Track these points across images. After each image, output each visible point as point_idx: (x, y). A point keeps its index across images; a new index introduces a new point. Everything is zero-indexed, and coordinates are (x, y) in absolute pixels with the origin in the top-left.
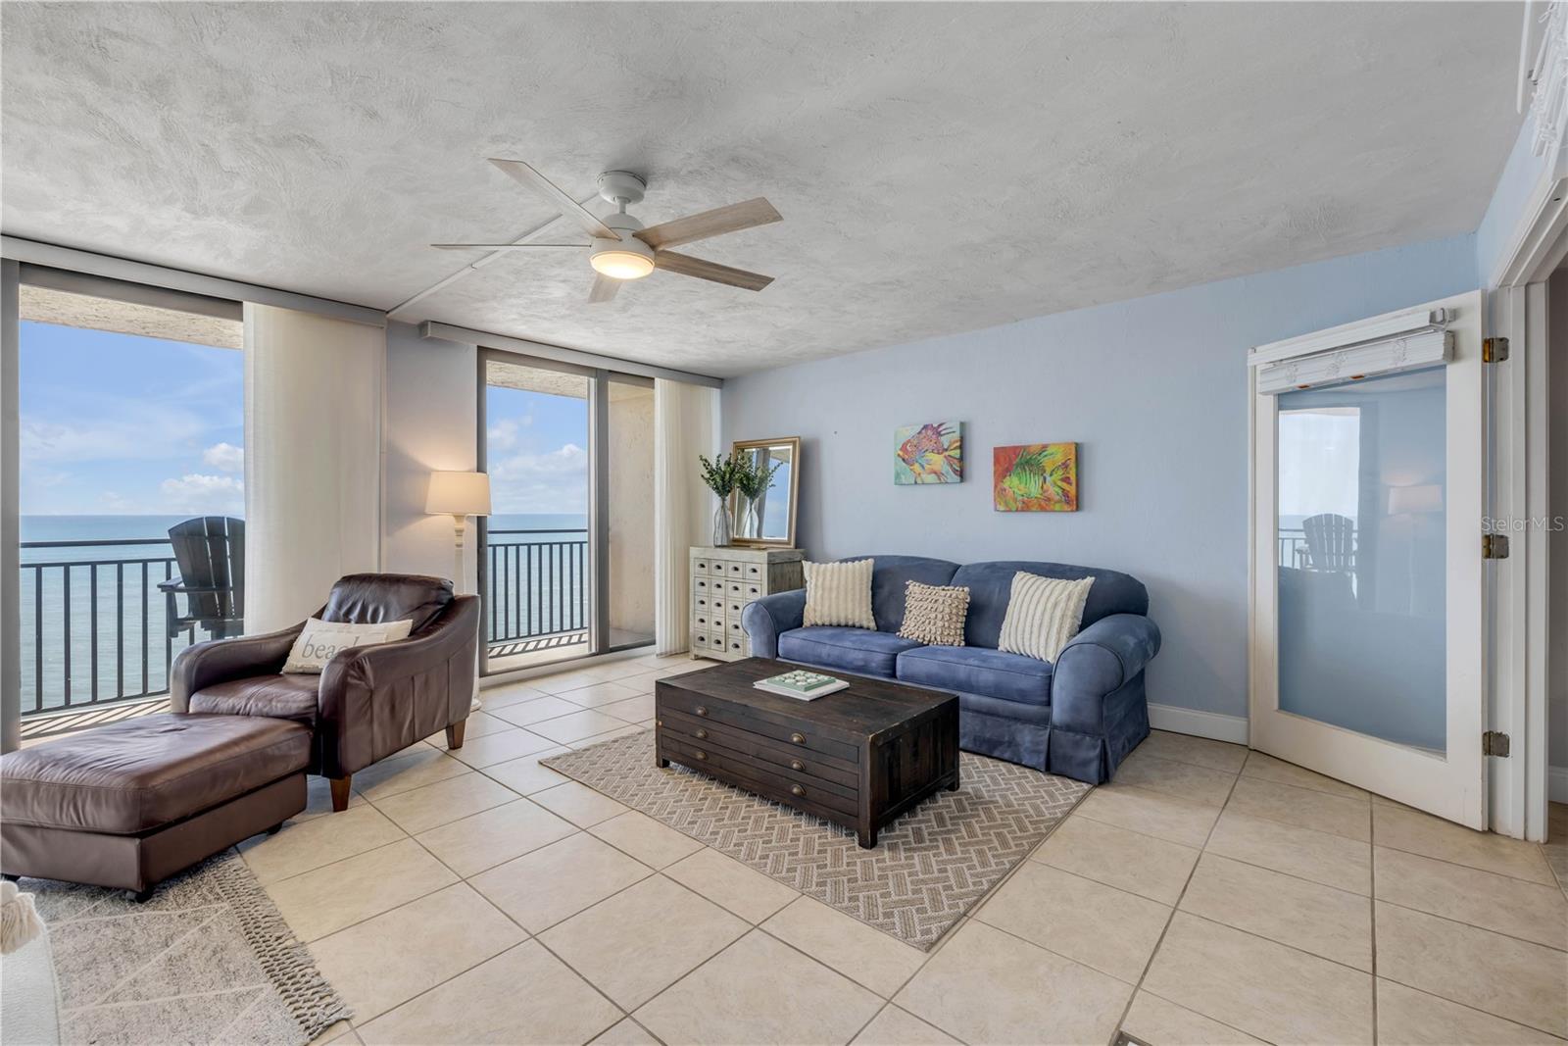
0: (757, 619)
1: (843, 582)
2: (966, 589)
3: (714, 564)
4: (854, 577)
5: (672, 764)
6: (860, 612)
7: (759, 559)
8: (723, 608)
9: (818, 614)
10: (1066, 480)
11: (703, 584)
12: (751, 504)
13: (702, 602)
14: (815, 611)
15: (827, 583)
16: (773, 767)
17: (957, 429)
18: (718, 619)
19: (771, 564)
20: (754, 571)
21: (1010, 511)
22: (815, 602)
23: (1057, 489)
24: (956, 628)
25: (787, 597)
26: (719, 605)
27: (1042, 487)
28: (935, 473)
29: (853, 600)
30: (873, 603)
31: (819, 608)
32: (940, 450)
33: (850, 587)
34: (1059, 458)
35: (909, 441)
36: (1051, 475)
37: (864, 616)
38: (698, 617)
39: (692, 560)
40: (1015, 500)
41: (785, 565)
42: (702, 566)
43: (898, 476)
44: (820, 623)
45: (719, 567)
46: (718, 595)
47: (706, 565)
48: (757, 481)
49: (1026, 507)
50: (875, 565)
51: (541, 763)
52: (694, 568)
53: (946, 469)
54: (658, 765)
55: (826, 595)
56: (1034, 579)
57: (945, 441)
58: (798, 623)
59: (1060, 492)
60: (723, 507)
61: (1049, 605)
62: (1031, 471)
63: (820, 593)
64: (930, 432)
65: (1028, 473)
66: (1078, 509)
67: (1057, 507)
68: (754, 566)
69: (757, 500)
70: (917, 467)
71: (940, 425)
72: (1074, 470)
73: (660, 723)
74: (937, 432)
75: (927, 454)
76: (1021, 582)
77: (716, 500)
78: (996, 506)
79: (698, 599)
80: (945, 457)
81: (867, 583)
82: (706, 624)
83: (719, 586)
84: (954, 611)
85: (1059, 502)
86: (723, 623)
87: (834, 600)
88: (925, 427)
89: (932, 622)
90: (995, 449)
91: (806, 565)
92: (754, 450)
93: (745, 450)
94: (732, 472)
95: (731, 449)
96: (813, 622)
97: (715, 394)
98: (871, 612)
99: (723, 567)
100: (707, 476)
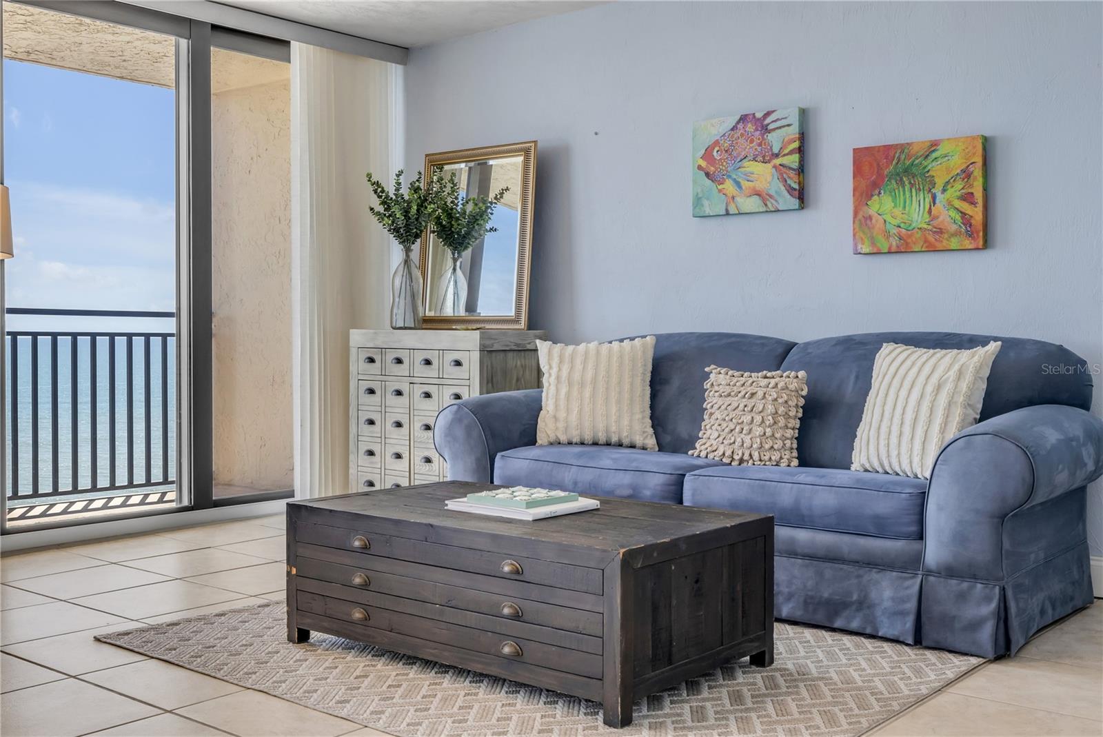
0: (460, 432)
1: (602, 373)
2: (802, 374)
3: (391, 356)
4: (621, 365)
5: (315, 635)
6: (631, 421)
7: (467, 343)
8: (405, 430)
9: (561, 425)
10: (968, 198)
11: (371, 391)
12: (455, 260)
13: (371, 422)
14: (556, 418)
15: (577, 376)
16: (472, 619)
17: (794, 119)
18: (398, 450)
19: (486, 352)
20: (458, 363)
21: (879, 253)
22: (556, 406)
23: (953, 214)
24: (784, 438)
25: (510, 400)
26: (399, 425)
27: (930, 211)
28: (758, 194)
29: (619, 402)
30: (652, 407)
31: (562, 415)
32: (767, 157)
33: (614, 380)
34: (957, 163)
35: (716, 143)
36: (944, 191)
37: (637, 427)
38: (364, 448)
39: (353, 351)
40: (887, 235)
41: (510, 355)
42: (371, 360)
43: (698, 201)
44: (563, 439)
45: (399, 361)
46: (398, 408)
47: (377, 358)
48: (464, 221)
49: (903, 248)
50: (656, 346)
51: (97, 639)
52: (357, 365)
53: (776, 187)
54: (290, 639)
55: (575, 393)
56: (909, 352)
57: (775, 140)
58: (529, 438)
59: (958, 217)
60: (407, 262)
61: (929, 389)
62: (912, 185)
63: (564, 390)
64: (750, 127)
65: (907, 187)
66: (987, 244)
67: (954, 243)
68: (457, 356)
69: (467, 253)
70: (729, 186)
71: (768, 114)
72: (981, 180)
73: (294, 571)
74: (761, 124)
75: (746, 163)
76: (888, 359)
77: (396, 251)
78: (856, 245)
79: (364, 416)
80: (775, 167)
81: (644, 374)
82: (377, 458)
83: (399, 393)
84: (781, 410)
85: (955, 234)
86: (406, 455)
87: (587, 401)
88: (743, 119)
89: (746, 428)
90: (854, 149)
91: (543, 347)
92: (463, 165)
93: (446, 167)
94: (421, 205)
95: (421, 166)
96: (552, 439)
97: (394, 73)
98: (649, 422)
99: (406, 361)
100: (381, 209)
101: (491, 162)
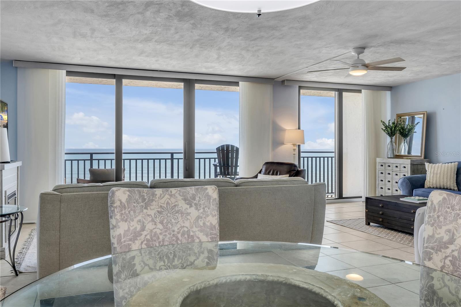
0: (404, 184)
1: (442, 171)
3: (387, 165)
4: (448, 170)
5: (371, 224)
6: (450, 183)
7: (407, 162)
8: (391, 183)
9: (431, 183)
11: (382, 173)
12: (404, 140)
13: (382, 181)
14: (430, 182)
15: (435, 172)
18: (389, 187)
19: (412, 165)
20: (405, 167)
22: (430, 179)
25: (418, 177)
26: (389, 181)
29: (447, 178)
30: (457, 180)
31: (431, 181)
33: (446, 173)
37: (452, 185)
38: (380, 187)
39: (377, 163)
41: (419, 165)
42: (382, 166)
44: (432, 187)
45: (389, 166)
46: (389, 177)
48: (407, 130)
50: (458, 165)
52: (378, 167)
54: (366, 224)
55: (435, 175)
58: (422, 186)
60: (391, 141)
63: (432, 175)
68: (404, 165)
69: (408, 138)
73: (367, 211)
77: (388, 139)
79: (380, 179)
81: (454, 172)
82: (383, 189)
83: (389, 174)
86: (391, 189)
87: (438, 178)
91: (427, 164)
92: (407, 117)
93: (402, 117)
94: (395, 127)
95: (395, 117)
96: (429, 186)
97: (388, 93)
98: (455, 183)
99: (391, 166)
100: (384, 129)
101: (415, 116)
